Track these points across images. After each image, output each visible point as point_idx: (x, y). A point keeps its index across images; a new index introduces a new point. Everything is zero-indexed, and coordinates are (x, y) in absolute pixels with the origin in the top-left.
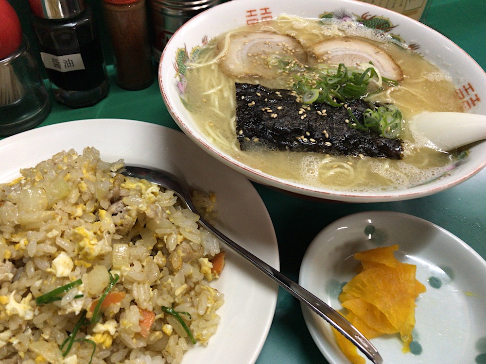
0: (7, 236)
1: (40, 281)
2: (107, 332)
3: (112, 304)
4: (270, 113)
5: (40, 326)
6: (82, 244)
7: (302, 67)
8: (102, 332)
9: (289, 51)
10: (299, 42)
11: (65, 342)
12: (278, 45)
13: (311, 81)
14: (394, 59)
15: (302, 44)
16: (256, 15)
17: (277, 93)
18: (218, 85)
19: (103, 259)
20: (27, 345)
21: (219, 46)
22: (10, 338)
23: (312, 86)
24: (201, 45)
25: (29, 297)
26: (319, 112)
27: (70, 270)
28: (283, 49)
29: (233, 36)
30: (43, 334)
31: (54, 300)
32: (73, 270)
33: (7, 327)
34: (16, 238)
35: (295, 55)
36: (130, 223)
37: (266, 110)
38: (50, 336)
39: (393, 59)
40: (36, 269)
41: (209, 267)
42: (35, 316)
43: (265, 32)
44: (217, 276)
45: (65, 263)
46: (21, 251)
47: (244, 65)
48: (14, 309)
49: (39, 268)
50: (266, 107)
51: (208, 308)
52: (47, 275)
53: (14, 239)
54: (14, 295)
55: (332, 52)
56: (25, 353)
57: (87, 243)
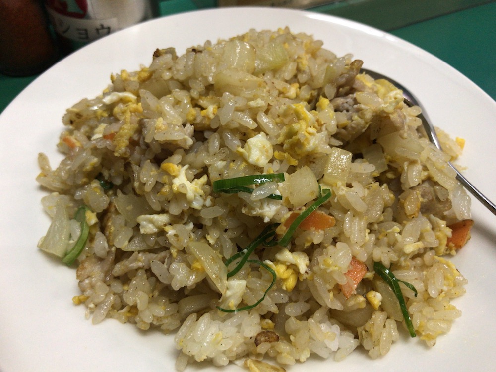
0: (195, 94)
1: (224, 163)
2: (293, 267)
3: (314, 228)
5: (208, 222)
6: (296, 126)
8: (288, 264)
11: (234, 258)
19: (314, 163)
20: (185, 241)
22: (165, 225)
25: (204, 179)
27: (267, 161)
30: (208, 234)
31: (240, 191)
32: (271, 161)
33: (166, 209)
34: (205, 102)
36: (359, 128)
38: (216, 243)
40: (222, 146)
41: (446, 235)
42: (204, 206)
44: (453, 252)
45: (264, 147)
46: (207, 119)
48: (183, 186)
49: (226, 145)
51: (442, 291)
52: (235, 157)
53: (202, 101)
54: (187, 170)
56: (179, 252)
57: (304, 127)
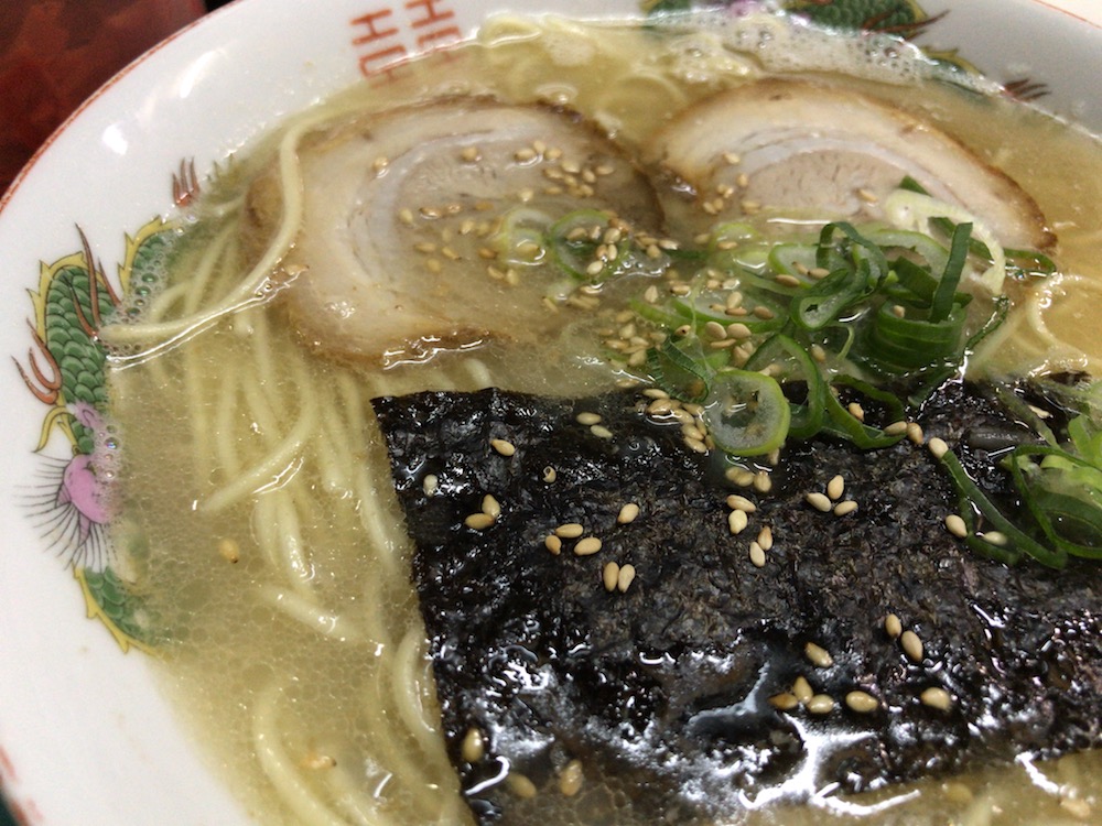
4: (595, 555)
7: (654, 251)
9: (571, 180)
10: (597, 132)
12: (517, 158)
13: (726, 324)
14: (974, 146)
15: (612, 136)
16: (392, 32)
17: (588, 418)
18: (283, 430)
21: (254, 204)
23: (731, 349)
24: (169, 211)
26: (819, 499)
28: (544, 173)
29: (311, 142)
35: (603, 196)
37: (569, 543)
39: (971, 152)
43: (447, 102)
47: (396, 287)
50: (561, 522)
55: (743, 154)
